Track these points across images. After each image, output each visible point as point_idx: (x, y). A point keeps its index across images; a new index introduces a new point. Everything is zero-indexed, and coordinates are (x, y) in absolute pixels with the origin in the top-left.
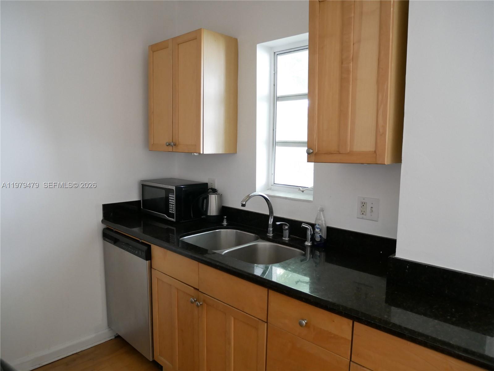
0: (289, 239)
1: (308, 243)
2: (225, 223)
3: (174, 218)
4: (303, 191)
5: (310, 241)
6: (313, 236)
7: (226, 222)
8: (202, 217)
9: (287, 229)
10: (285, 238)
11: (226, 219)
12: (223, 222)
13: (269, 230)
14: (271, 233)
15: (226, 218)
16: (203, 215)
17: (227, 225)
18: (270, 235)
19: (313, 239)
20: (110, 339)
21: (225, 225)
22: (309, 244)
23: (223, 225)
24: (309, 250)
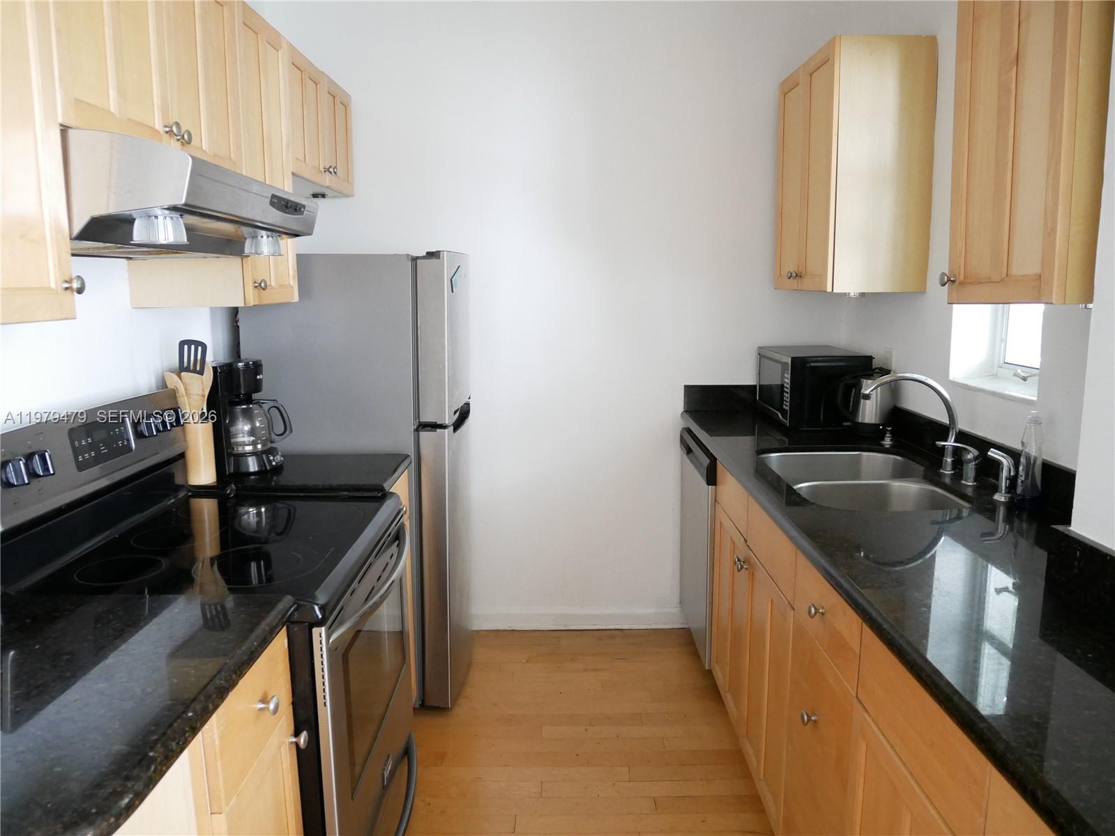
0: (975, 483)
1: (1000, 497)
2: (887, 442)
3: (787, 420)
4: (1025, 379)
5: (1006, 493)
6: (1013, 480)
7: (891, 440)
8: (845, 424)
9: (970, 461)
10: (965, 481)
11: (890, 434)
12: (883, 440)
13: (944, 461)
14: (949, 467)
15: (891, 432)
16: (846, 421)
17: (892, 446)
18: (947, 472)
19: (1012, 487)
20: (681, 627)
21: (887, 446)
22: (1003, 499)
23: (883, 446)
24: (1001, 512)
